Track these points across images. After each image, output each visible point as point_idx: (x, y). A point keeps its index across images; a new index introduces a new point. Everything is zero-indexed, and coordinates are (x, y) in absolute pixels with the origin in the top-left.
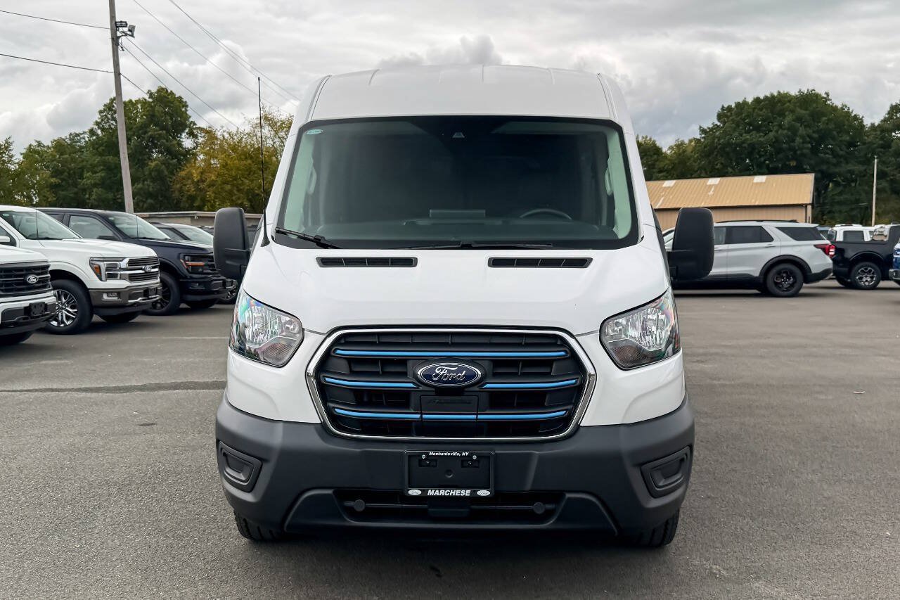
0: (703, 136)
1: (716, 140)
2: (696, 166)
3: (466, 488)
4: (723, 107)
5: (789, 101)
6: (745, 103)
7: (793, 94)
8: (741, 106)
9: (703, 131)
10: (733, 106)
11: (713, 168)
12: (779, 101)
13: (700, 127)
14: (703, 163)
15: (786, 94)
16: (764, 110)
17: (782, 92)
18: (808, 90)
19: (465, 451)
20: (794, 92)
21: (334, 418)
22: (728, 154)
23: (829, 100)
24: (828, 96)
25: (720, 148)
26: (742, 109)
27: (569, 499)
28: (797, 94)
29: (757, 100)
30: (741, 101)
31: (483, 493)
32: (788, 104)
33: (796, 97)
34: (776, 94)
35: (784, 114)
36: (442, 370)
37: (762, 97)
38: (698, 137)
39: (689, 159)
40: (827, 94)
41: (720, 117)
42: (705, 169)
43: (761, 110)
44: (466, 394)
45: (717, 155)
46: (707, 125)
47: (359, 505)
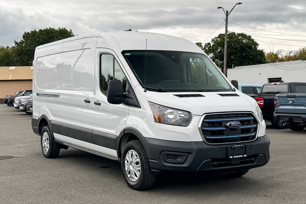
0: (17, 45)
1: (24, 48)
2: (15, 59)
3: (242, 155)
4: (25, 32)
5: (55, 32)
6: (35, 31)
7: (56, 29)
8: (34, 33)
9: (16, 43)
10: (30, 32)
11: (23, 61)
12: (51, 32)
13: (15, 41)
14: (18, 58)
15: (53, 29)
16: (45, 36)
17: (51, 28)
18: (63, 28)
19: (241, 145)
20: (57, 28)
21: (207, 139)
22: (29, 54)
23: (72, 33)
24: (71, 31)
25: (26, 52)
26: (34, 34)
27: (260, 155)
28: (58, 29)
29: (41, 31)
30: (33, 30)
31: (245, 156)
32: (55, 33)
33: (57, 31)
34: (48, 28)
35: (54, 38)
36: (233, 123)
37: (43, 30)
38: (14, 46)
39: (11, 56)
40: (71, 30)
41: (24, 37)
42: (19, 62)
43: (43, 35)
44: (237, 130)
45: (24, 55)
46: (19, 41)
47: (216, 163)
